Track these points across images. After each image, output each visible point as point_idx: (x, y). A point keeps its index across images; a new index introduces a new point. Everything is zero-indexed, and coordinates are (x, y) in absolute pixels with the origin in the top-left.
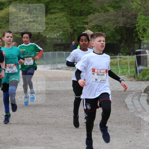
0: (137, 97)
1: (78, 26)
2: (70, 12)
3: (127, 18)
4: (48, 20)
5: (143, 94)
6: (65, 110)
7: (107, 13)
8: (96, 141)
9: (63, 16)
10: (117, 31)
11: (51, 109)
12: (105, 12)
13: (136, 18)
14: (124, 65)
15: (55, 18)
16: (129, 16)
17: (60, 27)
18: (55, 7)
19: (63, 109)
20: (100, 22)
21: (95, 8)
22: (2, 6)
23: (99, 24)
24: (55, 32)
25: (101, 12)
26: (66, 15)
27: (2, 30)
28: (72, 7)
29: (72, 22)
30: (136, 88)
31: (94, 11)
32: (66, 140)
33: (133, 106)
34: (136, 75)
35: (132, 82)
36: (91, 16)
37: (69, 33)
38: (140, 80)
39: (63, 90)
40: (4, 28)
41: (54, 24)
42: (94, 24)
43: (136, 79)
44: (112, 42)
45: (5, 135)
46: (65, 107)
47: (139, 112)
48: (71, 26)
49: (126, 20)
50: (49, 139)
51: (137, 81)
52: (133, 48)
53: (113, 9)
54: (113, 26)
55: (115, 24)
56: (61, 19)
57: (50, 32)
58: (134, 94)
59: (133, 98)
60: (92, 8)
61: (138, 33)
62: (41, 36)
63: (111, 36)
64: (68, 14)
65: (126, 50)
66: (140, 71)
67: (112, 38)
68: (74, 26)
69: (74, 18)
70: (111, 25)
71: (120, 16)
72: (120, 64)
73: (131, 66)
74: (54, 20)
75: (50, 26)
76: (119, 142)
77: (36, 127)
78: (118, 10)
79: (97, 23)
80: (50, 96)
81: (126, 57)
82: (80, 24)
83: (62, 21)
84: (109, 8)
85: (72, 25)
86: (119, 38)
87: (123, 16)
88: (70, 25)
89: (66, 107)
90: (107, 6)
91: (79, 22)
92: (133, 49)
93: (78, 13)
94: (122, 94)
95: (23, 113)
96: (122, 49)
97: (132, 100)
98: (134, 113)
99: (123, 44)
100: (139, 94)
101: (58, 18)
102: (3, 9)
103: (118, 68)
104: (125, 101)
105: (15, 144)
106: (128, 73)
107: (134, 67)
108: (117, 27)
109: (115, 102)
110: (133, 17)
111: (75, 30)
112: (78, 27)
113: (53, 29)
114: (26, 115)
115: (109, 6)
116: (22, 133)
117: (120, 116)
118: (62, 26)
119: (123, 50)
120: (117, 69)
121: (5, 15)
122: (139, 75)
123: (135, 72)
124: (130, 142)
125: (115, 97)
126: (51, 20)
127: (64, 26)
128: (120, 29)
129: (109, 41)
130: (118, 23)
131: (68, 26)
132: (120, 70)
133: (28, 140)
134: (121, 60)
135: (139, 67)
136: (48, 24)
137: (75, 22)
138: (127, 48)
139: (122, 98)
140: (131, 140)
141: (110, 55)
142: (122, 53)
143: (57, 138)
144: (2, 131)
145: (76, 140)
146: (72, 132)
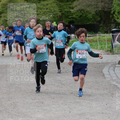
0: (112, 68)
1: (66, 10)
4: (41, 6)
5: (117, 65)
6: (54, 80)
8: (79, 104)
9: (53, 3)
10: (97, 14)
13: (112, 3)
14: (103, 41)
15: (47, 4)
16: (106, 2)
17: (51, 11)
19: (52, 79)
23: (83, 8)
24: (46, 15)
27: (4, 15)
29: (61, 7)
32: (54, 103)
33: (109, 75)
34: (112, 49)
35: (109, 55)
37: (59, 16)
38: (115, 54)
39: (53, 63)
41: (46, 9)
42: (78, 9)
43: (112, 53)
44: (92, 23)
47: (114, 80)
48: (60, 10)
49: (104, 5)
52: (110, 27)
55: (95, 8)
56: (52, 5)
57: (43, 15)
58: (110, 65)
59: (109, 69)
61: (114, 15)
63: (92, 18)
65: (104, 29)
66: (115, 46)
67: (93, 19)
68: (62, 10)
69: (62, 4)
71: (99, 2)
72: (99, 41)
73: (108, 42)
74: (46, 6)
75: (43, 10)
76: (97, 105)
79: (80, 8)
81: (104, 35)
82: (68, 9)
85: (61, 10)
86: (99, 19)
87: (102, 2)
88: (59, 10)
89: (55, 76)
91: (66, 7)
94: (100, 65)
96: (101, 28)
97: (109, 70)
98: (110, 81)
99: (101, 25)
101: (49, 4)
103: (97, 44)
104: (103, 71)
105: (14, 107)
106: (106, 48)
107: (111, 43)
108: (97, 10)
109: (95, 72)
110: (109, 3)
111: (63, 14)
112: (66, 11)
113: (45, 13)
114: (22, 84)
116: (19, 98)
117: (98, 83)
118: (53, 11)
120: (97, 45)
121: (6, 2)
122: (114, 50)
123: (111, 47)
124: (106, 105)
125: (95, 68)
126: (43, 6)
127: (55, 10)
128: (99, 12)
129: (91, 22)
130: (98, 7)
131: (57, 10)
132: (99, 45)
133: (24, 104)
134: (100, 37)
135: (114, 43)
136: (41, 9)
137: (63, 7)
138: (105, 27)
139: (100, 69)
140: (107, 103)
141: (91, 34)
142: (100, 31)
143: (48, 102)
144: (4, 97)
145: (63, 104)
146: (60, 97)
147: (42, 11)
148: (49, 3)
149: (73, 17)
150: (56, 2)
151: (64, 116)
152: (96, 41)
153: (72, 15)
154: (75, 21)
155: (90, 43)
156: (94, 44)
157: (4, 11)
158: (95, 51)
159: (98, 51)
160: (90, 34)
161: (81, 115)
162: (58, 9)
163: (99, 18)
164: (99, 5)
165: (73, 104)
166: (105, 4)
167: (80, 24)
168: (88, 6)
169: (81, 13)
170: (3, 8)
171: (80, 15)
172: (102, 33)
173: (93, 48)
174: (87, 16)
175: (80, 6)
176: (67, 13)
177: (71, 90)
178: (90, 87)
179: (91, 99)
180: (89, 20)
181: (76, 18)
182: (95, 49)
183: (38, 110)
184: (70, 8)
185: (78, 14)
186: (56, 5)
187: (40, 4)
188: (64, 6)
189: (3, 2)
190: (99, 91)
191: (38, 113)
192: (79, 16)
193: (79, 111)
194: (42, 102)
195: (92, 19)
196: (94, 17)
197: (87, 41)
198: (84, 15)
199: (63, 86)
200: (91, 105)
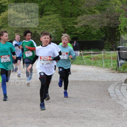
0: (118, 87)
1: (69, 26)
2: (62, 14)
3: (111, 19)
4: (43, 21)
5: (123, 84)
6: (57, 98)
7: (94, 15)
8: (83, 124)
9: (56, 18)
10: (102, 30)
12: (92, 14)
13: (118, 19)
14: (108, 59)
15: (50, 19)
16: (112, 17)
17: (53, 26)
18: (49, 9)
20: (88, 22)
21: (84, 11)
22: (4, 9)
25: (88, 14)
26: (59, 16)
27: (4, 30)
28: (64, 9)
29: (64, 23)
30: (118, 79)
31: (83, 13)
32: (57, 123)
33: (114, 95)
34: (117, 68)
35: (114, 74)
36: (80, 18)
38: (121, 72)
40: (5, 28)
41: (48, 24)
42: (82, 24)
43: (118, 71)
45: (5, 119)
46: (57, 95)
47: (120, 100)
48: (63, 26)
50: (43, 122)
51: (118, 73)
53: (99, 11)
54: (99, 25)
55: (100, 24)
56: (55, 20)
58: (116, 84)
59: (114, 88)
60: (81, 10)
61: (120, 32)
62: (37, 34)
64: (60, 16)
65: (109, 47)
66: (121, 64)
68: (65, 26)
69: (65, 19)
70: (97, 25)
71: (104, 18)
72: (104, 59)
73: (113, 60)
74: (48, 20)
75: (45, 25)
76: (102, 126)
77: (32, 112)
78: (102, 12)
79: (85, 23)
81: (109, 52)
82: (71, 25)
83: (55, 22)
84: (95, 10)
85: (64, 25)
86: (104, 36)
87: (107, 17)
88: (62, 25)
90: (94, 8)
91: (70, 22)
92: (115, 46)
93: (69, 15)
94: (105, 84)
95: (21, 100)
96: (106, 45)
97: (114, 89)
98: (116, 100)
99: (107, 42)
100: (120, 84)
101: (52, 19)
102: (5, 11)
103: (102, 62)
104: (108, 90)
106: (111, 66)
107: (116, 61)
108: (102, 26)
109: (100, 91)
110: (115, 18)
111: (66, 29)
112: (69, 27)
113: (48, 28)
115: (96, 9)
116: (20, 117)
117: (103, 103)
118: (55, 26)
119: (107, 47)
120: (101, 63)
121: (6, 17)
122: (120, 68)
123: (117, 65)
124: (112, 126)
125: (100, 86)
126: (46, 21)
127: (57, 25)
128: (105, 28)
129: (95, 39)
130: (103, 23)
131: (60, 26)
132: (104, 63)
133: (25, 123)
134: (105, 55)
135: (120, 61)
136: (43, 24)
137: (66, 22)
138: (110, 44)
139: (105, 87)
140: (113, 123)
141: (96, 51)
142: (106, 49)
143: (50, 122)
144: (3, 115)
145: (66, 123)
146: (63, 117)
147: (45, 27)
149: (76, 33)
150: (59, 17)
152: (101, 59)
153: (76, 31)
154: (79, 37)
155: (95, 61)
156: (99, 62)
157: (4, 25)
158: (100, 69)
159: (102, 69)
160: (94, 51)
162: (61, 24)
163: (104, 34)
165: (77, 124)
166: (110, 20)
167: (84, 40)
168: (93, 22)
169: (85, 29)
170: (3, 22)
172: (107, 50)
173: (98, 66)
174: (92, 33)
175: (84, 21)
176: (71, 29)
177: (75, 109)
178: (94, 106)
179: (96, 118)
180: (93, 36)
181: (80, 33)
182: (100, 67)
184: (74, 23)
185: (81, 30)
186: (59, 20)
187: (42, 18)
189: (3, 16)
192: (83, 32)
195: (96, 35)
196: (98, 34)
197: (91, 59)
198: (88, 31)
199: (66, 105)
200: (95, 125)
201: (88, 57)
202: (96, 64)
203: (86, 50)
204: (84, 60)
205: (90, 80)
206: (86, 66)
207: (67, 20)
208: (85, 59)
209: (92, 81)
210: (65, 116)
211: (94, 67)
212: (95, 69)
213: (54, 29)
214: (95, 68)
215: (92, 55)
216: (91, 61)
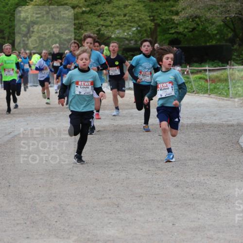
1: (163, 17)
4: (113, 9)
6: (141, 158)
8: (192, 209)
9: (137, 2)
10: (226, 25)
11: (118, 157)
14: (239, 80)
15: (126, 6)
17: (133, 20)
19: (137, 157)
23: (198, 12)
24: (124, 29)
29: (152, 12)
32: (142, 207)
37: (149, 30)
41: (123, 16)
42: (187, 15)
44: (218, 43)
45: (43, 201)
46: (141, 152)
48: (152, 18)
49: (241, 6)
50: (115, 206)
54: (220, 16)
56: (135, 7)
57: (117, 29)
62: (103, 35)
63: (217, 33)
65: (241, 56)
67: (218, 37)
68: (156, 18)
69: (155, 5)
72: (231, 80)
74: (123, 8)
75: (117, 18)
76: (229, 211)
77: (93, 187)
79: (192, 13)
80: (116, 134)
81: (241, 67)
82: (167, 16)
83: (137, 10)
85: (154, 16)
86: (230, 35)
88: (150, 17)
89: (143, 152)
91: (164, 12)
94: (234, 130)
96: (235, 54)
99: (235, 47)
101: (130, 5)
103: (228, 86)
104: (240, 141)
105: (60, 215)
108: (226, 18)
109: (224, 143)
111: (157, 25)
112: (163, 20)
113: (122, 24)
116: (71, 196)
117: (230, 166)
118: (137, 19)
119: (237, 56)
120: (226, 88)
125: (224, 134)
126: (118, 9)
127: (140, 17)
128: (232, 21)
129: (214, 42)
130: (228, 11)
131: (146, 18)
132: (232, 89)
133: (81, 208)
136: (113, 15)
137: (157, 11)
139: (234, 136)
141: (215, 65)
142: (234, 60)
143: (128, 204)
144: (39, 194)
145: (158, 207)
146: (152, 195)
147: (115, 20)
148: (129, 3)
149: (177, 31)
150: (144, 2)
151: (162, 232)
152: (226, 80)
153: (177, 27)
154: (182, 39)
155: (214, 84)
156: (221, 85)
158: (224, 99)
159: (229, 100)
160: (213, 65)
161: (196, 231)
162: (148, 15)
163: (230, 33)
164: (230, 7)
165: (180, 207)
167: (192, 45)
168: (209, 9)
169: (193, 23)
171: (192, 27)
172: (236, 63)
173: (220, 94)
174: (207, 30)
175: (192, 9)
176: (167, 23)
177: (177, 179)
178: (214, 173)
179: (216, 197)
180: (211, 37)
181: (184, 32)
182: (223, 97)
183: (110, 221)
184: (173, 12)
185: (187, 25)
186: (144, 6)
187: (110, 4)
188: (160, 10)
189: (36, 2)
190: (231, 181)
191: (109, 225)
192: (191, 30)
193: (192, 221)
194: (117, 204)
195: (216, 35)
196: (220, 32)
197: (207, 80)
198: (201, 27)
199: (160, 172)
200: (216, 210)
201: (201, 78)
202: (216, 90)
203: (195, 64)
204: (193, 83)
205: (203, 121)
206: (197, 95)
207: (159, 7)
208: (194, 81)
209: (208, 125)
210: (157, 193)
211: (212, 96)
212: (214, 100)
213: (135, 25)
214: (214, 98)
215: (207, 73)
216: (206, 84)
